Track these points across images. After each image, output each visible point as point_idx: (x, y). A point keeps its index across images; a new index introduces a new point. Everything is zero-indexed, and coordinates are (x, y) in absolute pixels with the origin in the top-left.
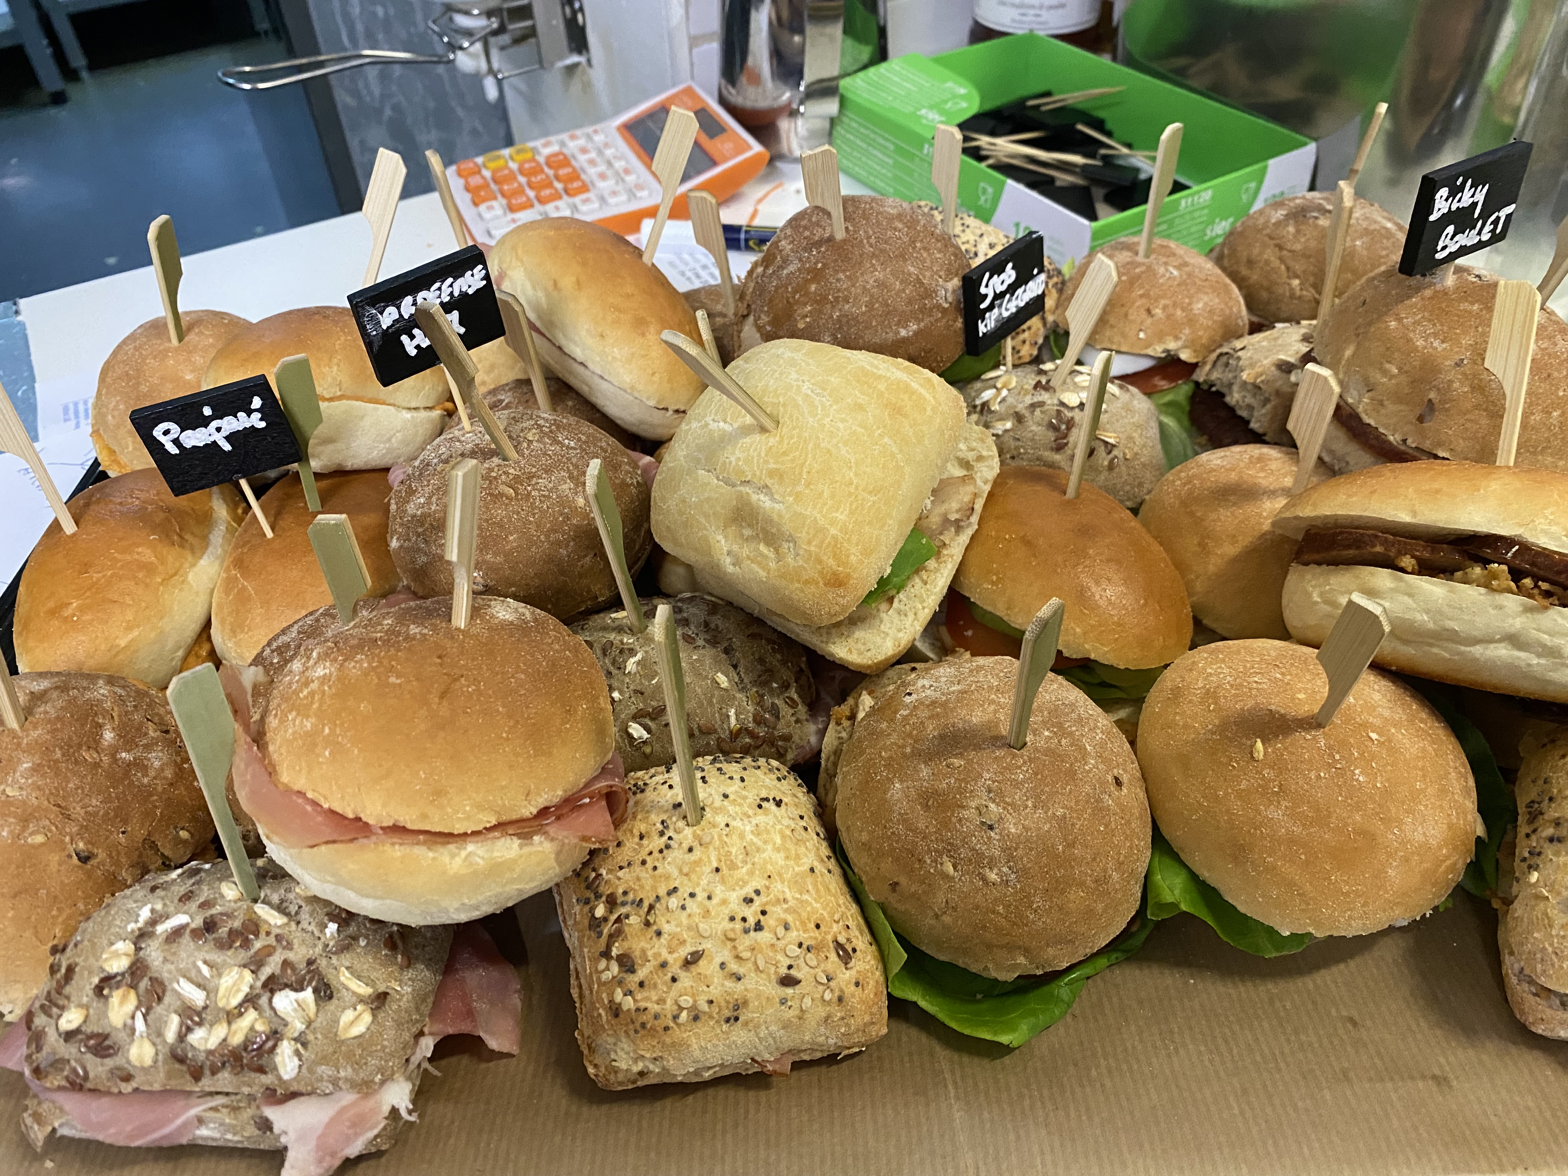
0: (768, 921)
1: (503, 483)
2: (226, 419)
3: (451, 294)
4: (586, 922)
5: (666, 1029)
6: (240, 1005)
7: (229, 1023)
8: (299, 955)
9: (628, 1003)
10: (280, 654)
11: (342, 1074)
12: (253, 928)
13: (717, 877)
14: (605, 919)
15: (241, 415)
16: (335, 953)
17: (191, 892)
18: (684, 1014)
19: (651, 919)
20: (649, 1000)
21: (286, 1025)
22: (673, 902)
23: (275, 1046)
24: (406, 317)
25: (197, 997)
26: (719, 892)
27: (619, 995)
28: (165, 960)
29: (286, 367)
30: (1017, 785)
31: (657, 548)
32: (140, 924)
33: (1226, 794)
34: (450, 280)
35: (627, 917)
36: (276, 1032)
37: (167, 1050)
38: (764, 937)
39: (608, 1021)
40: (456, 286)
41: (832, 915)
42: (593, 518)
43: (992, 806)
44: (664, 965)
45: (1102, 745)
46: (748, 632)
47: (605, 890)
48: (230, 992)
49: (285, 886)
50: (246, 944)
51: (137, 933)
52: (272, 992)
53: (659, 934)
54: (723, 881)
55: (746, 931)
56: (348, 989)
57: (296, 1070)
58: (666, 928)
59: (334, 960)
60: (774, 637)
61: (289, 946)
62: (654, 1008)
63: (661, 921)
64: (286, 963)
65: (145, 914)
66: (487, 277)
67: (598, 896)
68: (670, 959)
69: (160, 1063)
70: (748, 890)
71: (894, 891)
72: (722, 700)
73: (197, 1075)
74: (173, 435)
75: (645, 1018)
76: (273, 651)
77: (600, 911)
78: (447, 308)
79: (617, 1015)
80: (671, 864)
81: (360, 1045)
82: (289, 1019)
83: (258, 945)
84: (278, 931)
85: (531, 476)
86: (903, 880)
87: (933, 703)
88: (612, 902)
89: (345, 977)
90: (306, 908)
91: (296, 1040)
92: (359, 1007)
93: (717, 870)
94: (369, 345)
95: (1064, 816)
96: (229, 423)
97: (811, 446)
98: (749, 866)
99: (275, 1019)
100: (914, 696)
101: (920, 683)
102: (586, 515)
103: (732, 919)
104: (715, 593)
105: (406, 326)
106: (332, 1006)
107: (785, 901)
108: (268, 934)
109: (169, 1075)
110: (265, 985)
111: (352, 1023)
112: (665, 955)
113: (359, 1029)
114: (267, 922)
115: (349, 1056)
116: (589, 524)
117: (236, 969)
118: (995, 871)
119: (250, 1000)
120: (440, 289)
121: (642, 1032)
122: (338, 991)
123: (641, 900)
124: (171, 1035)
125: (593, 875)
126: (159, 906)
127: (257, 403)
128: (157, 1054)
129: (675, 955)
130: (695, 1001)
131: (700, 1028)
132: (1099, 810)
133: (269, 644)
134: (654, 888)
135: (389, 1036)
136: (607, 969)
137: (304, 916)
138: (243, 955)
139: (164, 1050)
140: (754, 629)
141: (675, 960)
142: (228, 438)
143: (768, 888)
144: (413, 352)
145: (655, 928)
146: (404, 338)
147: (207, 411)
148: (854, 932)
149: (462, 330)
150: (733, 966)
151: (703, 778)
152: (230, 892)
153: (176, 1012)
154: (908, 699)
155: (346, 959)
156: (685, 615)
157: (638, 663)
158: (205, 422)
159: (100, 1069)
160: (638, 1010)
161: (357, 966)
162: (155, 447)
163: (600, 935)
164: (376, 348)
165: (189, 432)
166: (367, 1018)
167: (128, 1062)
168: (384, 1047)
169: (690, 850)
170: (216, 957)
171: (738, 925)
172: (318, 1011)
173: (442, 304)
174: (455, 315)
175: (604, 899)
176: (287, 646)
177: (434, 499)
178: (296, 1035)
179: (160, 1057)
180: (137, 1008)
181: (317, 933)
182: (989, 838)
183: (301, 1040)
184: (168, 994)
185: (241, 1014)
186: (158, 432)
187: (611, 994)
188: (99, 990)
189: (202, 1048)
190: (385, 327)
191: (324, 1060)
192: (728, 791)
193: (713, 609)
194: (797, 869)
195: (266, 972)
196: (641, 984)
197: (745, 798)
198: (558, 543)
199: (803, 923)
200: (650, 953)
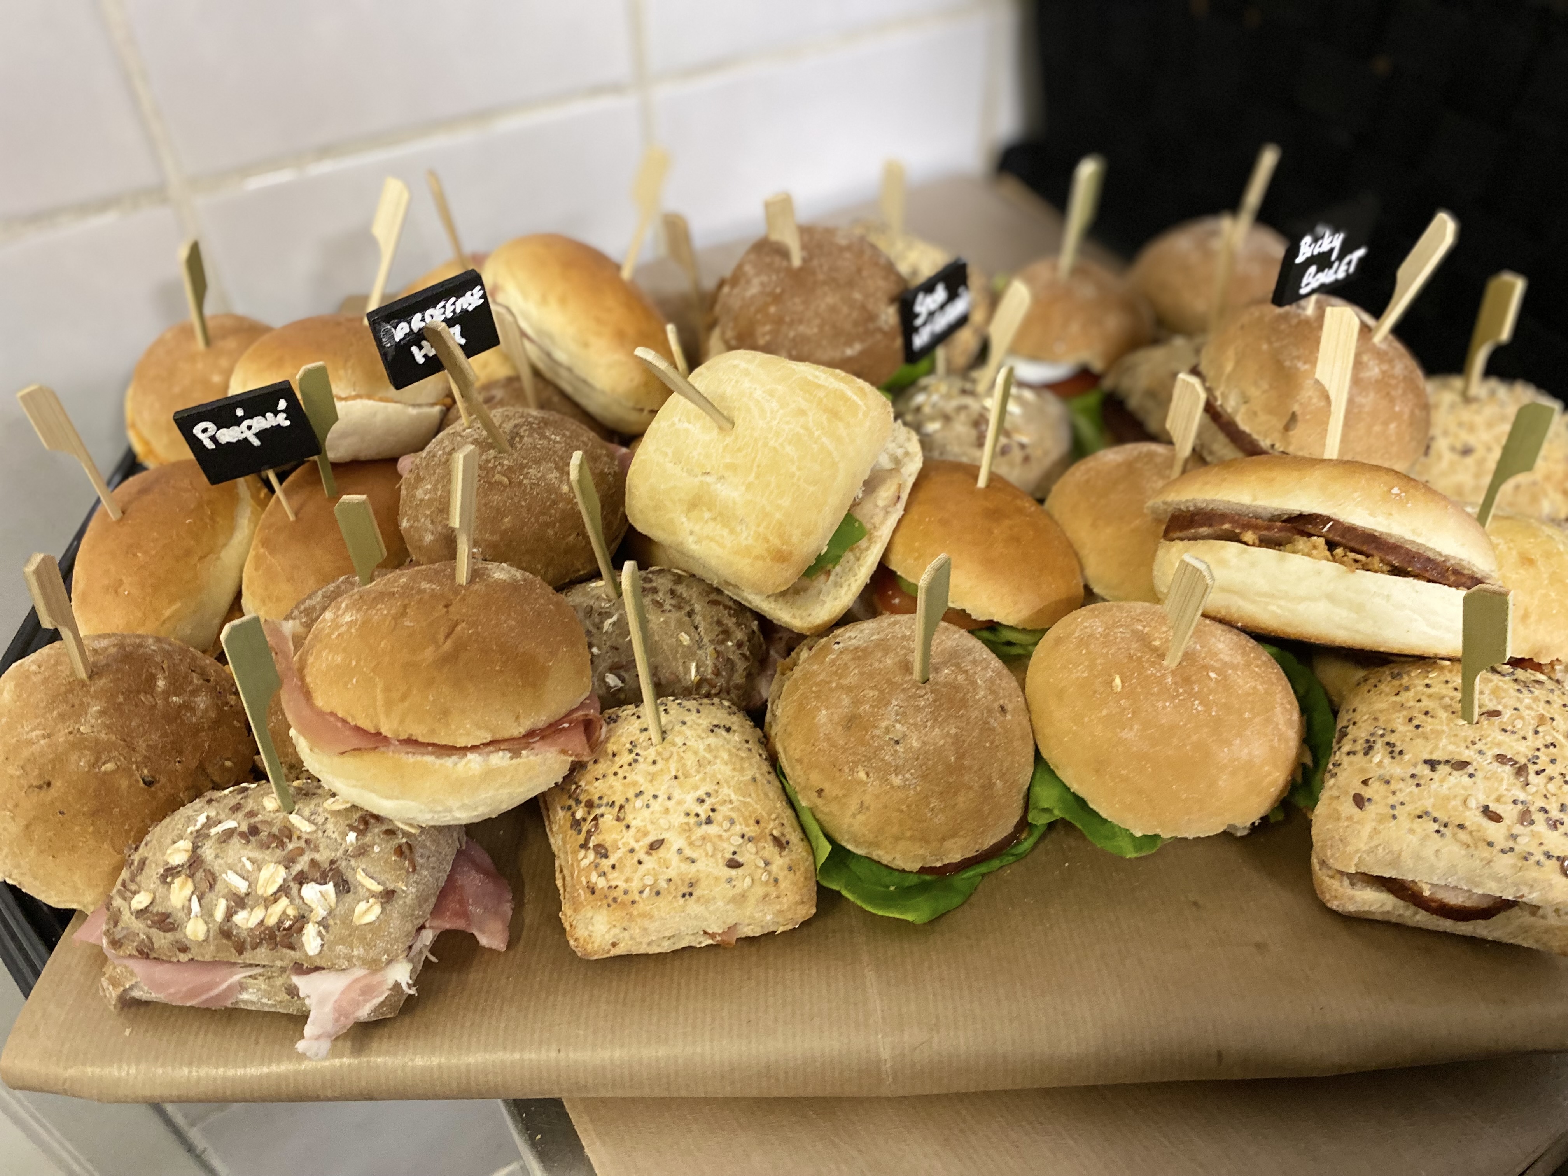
0: (717, 817)
1: (499, 473)
2: (256, 419)
3: (454, 311)
4: (569, 824)
5: (633, 902)
6: (275, 893)
7: (267, 908)
8: (323, 856)
9: (601, 883)
10: (307, 615)
11: (356, 953)
12: (287, 833)
13: (676, 782)
14: (584, 820)
15: (269, 415)
16: (352, 856)
17: (239, 804)
18: (647, 890)
19: (621, 815)
20: (617, 879)
21: (311, 911)
22: (639, 803)
23: (302, 928)
24: (415, 330)
25: (242, 886)
26: (677, 794)
27: (594, 877)
28: (217, 856)
29: (308, 374)
30: (918, 709)
31: (632, 529)
32: (198, 826)
33: (1091, 720)
34: (453, 299)
35: (602, 815)
36: (303, 917)
37: (216, 927)
38: (712, 830)
39: (586, 900)
40: (458, 304)
41: (769, 814)
42: (576, 503)
43: (898, 726)
44: (632, 851)
45: (992, 681)
46: (707, 600)
47: (583, 798)
48: (267, 882)
49: (315, 801)
50: (282, 845)
51: (195, 834)
52: (301, 884)
53: (628, 827)
54: (681, 786)
55: (700, 824)
56: (363, 886)
57: (319, 949)
58: (633, 823)
59: (353, 863)
60: (731, 604)
61: (316, 849)
62: (622, 885)
63: (629, 818)
64: (313, 863)
65: (202, 819)
66: (484, 296)
67: (578, 802)
68: (636, 846)
69: (211, 938)
70: (701, 793)
71: (820, 796)
72: (684, 656)
73: (240, 949)
74: (211, 432)
75: (615, 894)
76: (301, 613)
77: (579, 815)
78: (450, 322)
79: (593, 892)
80: (639, 776)
81: (371, 930)
82: (314, 906)
83: (291, 846)
84: (308, 837)
85: (522, 467)
86: (827, 786)
87: (856, 649)
88: (590, 805)
89: (361, 876)
90: (331, 821)
91: (319, 923)
92: (371, 901)
93: (676, 777)
94: (384, 355)
95: (956, 734)
96: (258, 422)
97: (760, 444)
98: (701, 775)
99: (303, 906)
100: (841, 645)
101: (847, 635)
102: (570, 501)
103: (688, 814)
104: (681, 566)
105: (417, 338)
106: (349, 898)
107: (731, 802)
108: (299, 838)
109: (218, 949)
110: (295, 879)
111: (365, 912)
112: (633, 844)
113: (371, 917)
114: (298, 829)
115: (362, 939)
116: (572, 508)
117: (272, 865)
118: (900, 777)
119: (284, 890)
120: (444, 307)
121: (614, 905)
122: (356, 888)
123: (613, 802)
124: (219, 914)
125: (574, 787)
126: (213, 814)
127: (282, 404)
128: (208, 931)
129: (641, 843)
130: (656, 880)
131: (661, 902)
132: (986, 728)
133: (297, 607)
134: (624, 793)
135: (397, 926)
136: (585, 857)
137: (330, 826)
138: (280, 853)
139: (214, 928)
140: (714, 596)
141: (641, 847)
142: (258, 435)
143: (717, 792)
144: (420, 360)
145: (624, 823)
146: (414, 349)
147: (240, 412)
148: (788, 830)
149: (463, 341)
150: (688, 852)
151: (666, 710)
152: (271, 803)
153: (224, 897)
154: (836, 647)
155: (363, 863)
156: (654, 584)
157: (614, 624)
158: (238, 422)
159: (163, 941)
160: (610, 887)
161: (371, 870)
162: (195, 443)
163: (580, 832)
164: (390, 358)
165: (224, 430)
166: (377, 910)
167: (186, 936)
168: (390, 934)
169: (654, 762)
170: (257, 855)
171: (692, 820)
172: (337, 902)
173: (446, 320)
174: (457, 329)
175: (583, 804)
176: (313, 608)
177: (440, 486)
178: (319, 919)
179: (211, 935)
180: (193, 893)
181: (339, 841)
182: (896, 751)
183: (323, 923)
184: (219, 883)
185: (276, 901)
186: (197, 430)
187: (588, 876)
188: (163, 878)
189: (245, 927)
190: (397, 340)
191: (342, 941)
192: (686, 719)
193: (679, 579)
194: (741, 779)
195: (297, 868)
196: (613, 867)
197: (699, 725)
198: (547, 525)
199: (745, 819)
200: (620, 844)
